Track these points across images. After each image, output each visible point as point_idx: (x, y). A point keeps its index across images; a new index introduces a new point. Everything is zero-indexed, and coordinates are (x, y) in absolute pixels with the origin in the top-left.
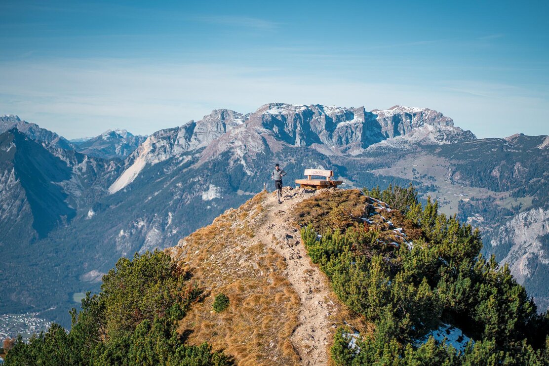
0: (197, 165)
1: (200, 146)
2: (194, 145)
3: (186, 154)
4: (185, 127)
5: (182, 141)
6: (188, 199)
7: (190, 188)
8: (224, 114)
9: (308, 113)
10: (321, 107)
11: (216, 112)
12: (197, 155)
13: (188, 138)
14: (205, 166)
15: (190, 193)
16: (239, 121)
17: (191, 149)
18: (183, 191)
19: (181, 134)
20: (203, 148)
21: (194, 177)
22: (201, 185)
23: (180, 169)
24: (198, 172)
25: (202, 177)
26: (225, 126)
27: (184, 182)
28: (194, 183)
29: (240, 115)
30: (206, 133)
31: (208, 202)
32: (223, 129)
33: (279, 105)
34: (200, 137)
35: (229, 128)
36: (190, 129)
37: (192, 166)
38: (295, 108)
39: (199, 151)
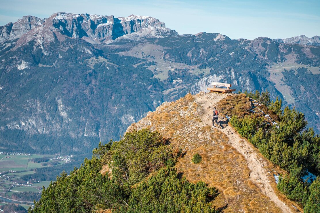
0: (14, 49)
1: (16, 38)
2: (12, 37)
3: (8, 42)
4: (6, 26)
5: (5, 35)
6: (9, 69)
7: (10, 62)
8: (30, 18)
9: (80, 19)
10: (88, 15)
11: (25, 17)
12: (14, 43)
13: (8, 33)
14: (19, 49)
15: (10, 65)
16: (39, 23)
17: (10, 39)
18: (6, 64)
19: (4, 30)
20: (18, 39)
21: (12, 56)
22: (17, 61)
23: (4, 51)
24: (14, 53)
25: (17, 56)
26: (30, 25)
27: (6, 59)
28: (12, 60)
29: (40, 19)
30: (19, 30)
31: (21, 71)
32: (29, 27)
33: (63, 14)
34: (16, 32)
35: (33, 27)
36: (10, 27)
37: (11, 50)
38: (73, 15)
39: (15, 41)
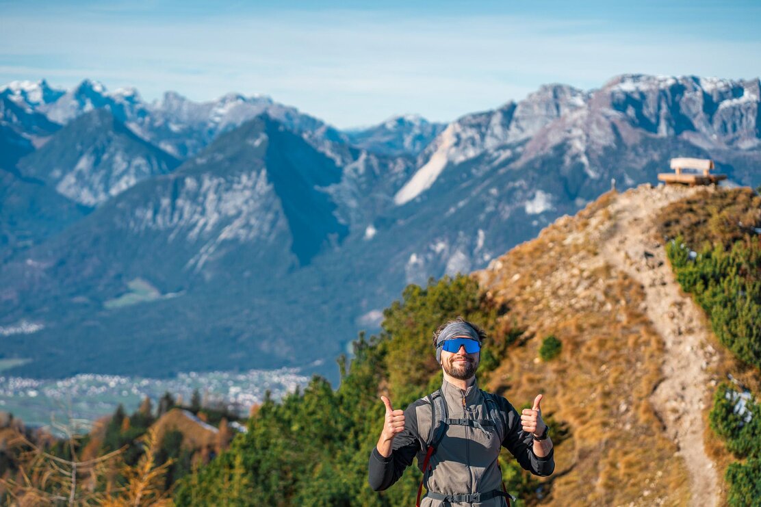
0: (519, 164)
1: (522, 137)
2: (514, 135)
3: (503, 147)
4: (502, 111)
5: (498, 130)
6: (507, 212)
7: (508, 196)
8: (557, 90)
9: (678, 89)
10: (696, 80)
11: (545, 88)
12: (519, 149)
13: (506, 125)
14: (530, 165)
15: (509, 202)
16: (579, 101)
17: (510, 140)
18: (499, 199)
19: (497, 120)
20: (527, 140)
21: (514, 180)
22: (524, 192)
23: (495, 170)
24: (521, 173)
25: (526, 180)
26: (558, 107)
27: (501, 188)
28: (514, 189)
29: (580, 92)
30: (532, 118)
31: (535, 216)
32: (555, 112)
33: (636, 78)
34: (523, 124)
35: (565, 111)
36: (509, 112)
37: (512, 166)
38: (660, 81)
39: (522, 143)
